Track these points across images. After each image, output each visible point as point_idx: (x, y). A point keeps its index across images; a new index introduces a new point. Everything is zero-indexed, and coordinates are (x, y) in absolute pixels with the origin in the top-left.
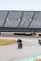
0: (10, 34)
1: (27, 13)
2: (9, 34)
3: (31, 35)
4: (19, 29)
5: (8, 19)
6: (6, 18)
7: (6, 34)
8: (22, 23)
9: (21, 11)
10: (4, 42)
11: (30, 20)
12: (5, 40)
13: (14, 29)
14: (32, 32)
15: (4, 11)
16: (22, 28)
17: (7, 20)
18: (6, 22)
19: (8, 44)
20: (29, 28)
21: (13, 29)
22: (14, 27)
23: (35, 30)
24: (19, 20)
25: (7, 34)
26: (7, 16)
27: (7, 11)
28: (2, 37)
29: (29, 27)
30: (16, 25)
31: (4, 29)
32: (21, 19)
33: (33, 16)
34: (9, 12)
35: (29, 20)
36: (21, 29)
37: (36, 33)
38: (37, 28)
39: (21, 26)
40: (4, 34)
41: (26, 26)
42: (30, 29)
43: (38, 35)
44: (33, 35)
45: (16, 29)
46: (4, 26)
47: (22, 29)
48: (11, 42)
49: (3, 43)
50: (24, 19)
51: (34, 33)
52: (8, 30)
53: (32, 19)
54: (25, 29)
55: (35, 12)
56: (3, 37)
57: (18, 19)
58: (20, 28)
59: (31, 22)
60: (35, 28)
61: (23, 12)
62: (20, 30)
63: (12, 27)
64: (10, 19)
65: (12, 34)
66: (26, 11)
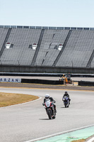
0: (13, 80)
1: (52, 32)
2: (11, 80)
3: (60, 82)
4: (34, 70)
5: (8, 47)
6: (4, 44)
7: (3, 80)
8: (41, 55)
9: (39, 28)
11: (60, 49)
13: (23, 70)
14: (62, 75)
16: (41, 67)
17: (5, 47)
18: (5, 53)
19: (8, 103)
20: (55, 68)
21: (21, 69)
22: (22, 63)
25: (5, 80)
26: (7, 38)
27: (6, 27)
29: (57, 65)
30: (26, 60)
32: (39, 45)
33: (66, 40)
34: (10, 29)
35: (56, 47)
36: (39, 70)
37: (72, 79)
38: (75, 66)
39: (38, 63)
41: (50, 64)
42: (60, 68)
44: (66, 83)
45: (27, 69)
47: (41, 70)
48: (15, 98)
50: (45, 46)
51: (69, 80)
52: (9, 70)
53: (64, 46)
54: (46, 70)
55: (70, 30)
57: (31, 46)
58: (37, 67)
59: (61, 52)
60: (71, 66)
61: (43, 29)
62: (36, 72)
63: (17, 64)
64: (12, 46)
65: (17, 80)
66: (50, 28)
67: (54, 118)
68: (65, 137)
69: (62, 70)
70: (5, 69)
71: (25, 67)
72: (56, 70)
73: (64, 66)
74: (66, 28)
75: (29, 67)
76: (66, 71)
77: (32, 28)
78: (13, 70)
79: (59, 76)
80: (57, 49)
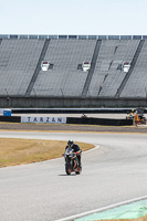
0: (53, 120)
1: (113, 44)
2: (50, 120)
3: (128, 122)
4: (87, 103)
5: (45, 68)
6: (39, 64)
7: (39, 120)
8: (97, 80)
9: (92, 38)
10: (31, 150)
11: (126, 70)
12: (34, 144)
13: (69, 103)
14: (130, 111)
15: (33, 37)
16: (98, 99)
17: (40, 69)
18: (40, 78)
19: (47, 155)
20: (119, 99)
22: (68, 93)
23: (144, 103)
24: (85, 69)
25: (41, 119)
26: (43, 54)
27: (41, 38)
28: (25, 132)
29: (123, 94)
30: (74, 88)
31: (30, 103)
32: (93, 65)
33: (136, 56)
34: (47, 40)
35: (120, 68)
36: (94, 103)
39: (92, 93)
40: (32, 120)
41: (111, 92)
42: (127, 100)
45: (75, 103)
46: (32, 93)
47: (98, 103)
48: (57, 148)
49: (27, 152)
50: (103, 66)
51: (141, 117)
52: (47, 104)
53: (133, 65)
54: (105, 103)
55: (142, 40)
56: (30, 132)
58: (90, 99)
59: (128, 74)
60: (144, 96)
61: (100, 39)
62: (89, 106)
63: (60, 94)
64: (51, 65)
65: (60, 120)
66: (111, 38)
68: (137, 207)
69: (131, 103)
70: (41, 103)
71: (71, 99)
72: (120, 103)
73: (132, 96)
74: (135, 37)
75: (79, 99)
76: (137, 104)
77: (83, 38)
78: (53, 104)
79: (125, 112)
80: (121, 70)
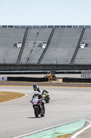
1: (36, 31)
4: (20, 68)
9: (23, 27)
11: (44, 47)
13: (9, 68)
16: (26, 65)
21: (6, 68)
22: (8, 62)
23: (55, 68)
24: (18, 47)
29: (42, 62)
32: (23, 44)
33: (50, 38)
36: (24, 68)
37: (57, 76)
38: (59, 63)
39: (23, 61)
41: (35, 61)
42: (45, 65)
43: (61, 81)
44: (51, 80)
45: (12, 68)
47: (27, 68)
50: (30, 45)
51: (53, 76)
53: (48, 44)
54: (31, 68)
55: (54, 29)
57: (15, 45)
58: (22, 65)
59: (45, 50)
60: (55, 63)
61: (28, 28)
62: (21, 70)
63: (3, 62)
65: (3, 78)
66: (34, 27)
67: (42, 116)
68: (51, 132)
69: (47, 68)
71: (10, 65)
72: (40, 68)
73: (48, 63)
74: (49, 27)
75: (15, 65)
76: (51, 68)
77: (17, 27)
79: (43, 73)
80: (41, 47)
